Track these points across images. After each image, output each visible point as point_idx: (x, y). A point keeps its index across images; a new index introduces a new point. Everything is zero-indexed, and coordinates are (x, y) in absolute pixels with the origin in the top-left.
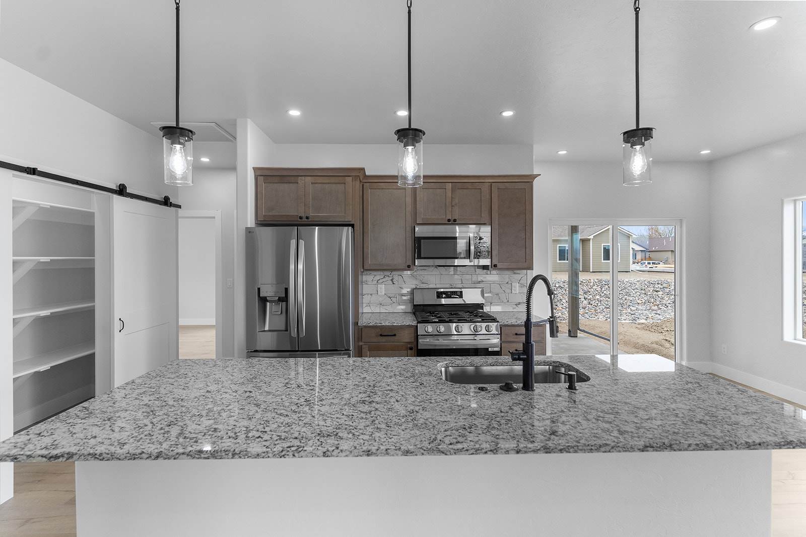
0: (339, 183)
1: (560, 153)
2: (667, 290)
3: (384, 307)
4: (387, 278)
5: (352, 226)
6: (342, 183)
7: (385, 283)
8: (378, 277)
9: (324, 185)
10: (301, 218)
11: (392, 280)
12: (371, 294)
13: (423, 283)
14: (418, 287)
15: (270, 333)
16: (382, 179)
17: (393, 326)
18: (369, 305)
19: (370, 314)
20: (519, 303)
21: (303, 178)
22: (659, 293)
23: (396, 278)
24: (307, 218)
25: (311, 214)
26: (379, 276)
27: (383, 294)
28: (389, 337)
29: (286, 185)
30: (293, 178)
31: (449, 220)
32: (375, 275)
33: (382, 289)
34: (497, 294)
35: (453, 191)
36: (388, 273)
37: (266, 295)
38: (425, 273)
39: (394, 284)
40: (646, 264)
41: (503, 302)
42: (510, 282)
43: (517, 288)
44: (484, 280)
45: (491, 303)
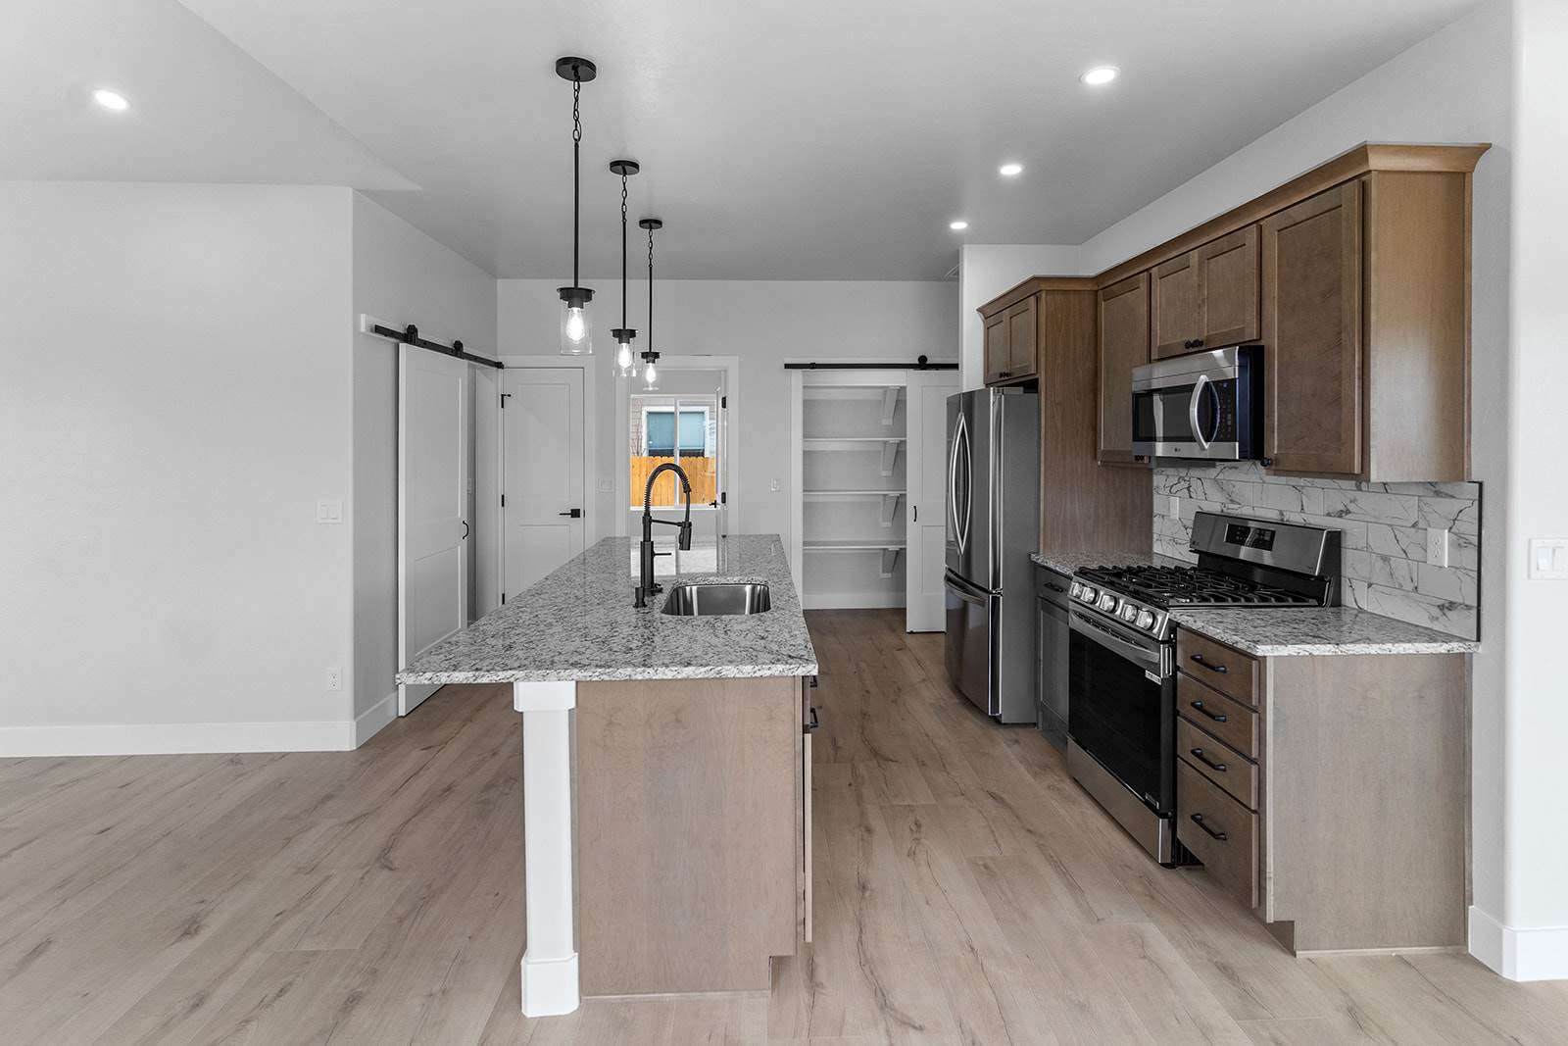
3: (1178, 547)
4: (1182, 484)
5: (1033, 383)
6: (1028, 309)
7: (1181, 493)
8: (1171, 482)
9: (1018, 317)
10: (1002, 376)
11: (1188, 488)
12: (1163, 517)
13: (1232, 501)
16: (1114, 276)
18: (1160, 538)
19: (1162, 559)
20: (1452, 606)
21: (1005, 312)
23: (1195, 484)
24: (1006, 374)
26: (1174, 475)
27: (1177, 517)
30: (1000, 315)
31: (1188, 345)
32: (1169, 476)
33: (1176, 506)
34: (1385, 559)
35: (1201, 267)
36: (1184, 472)
38: (1230, 477)
39: (1191, 497)
41: (1401, 587)
42: (1421, 524)
43: (1442, 548)
44: (1352, 507)
45: (1370, 586)
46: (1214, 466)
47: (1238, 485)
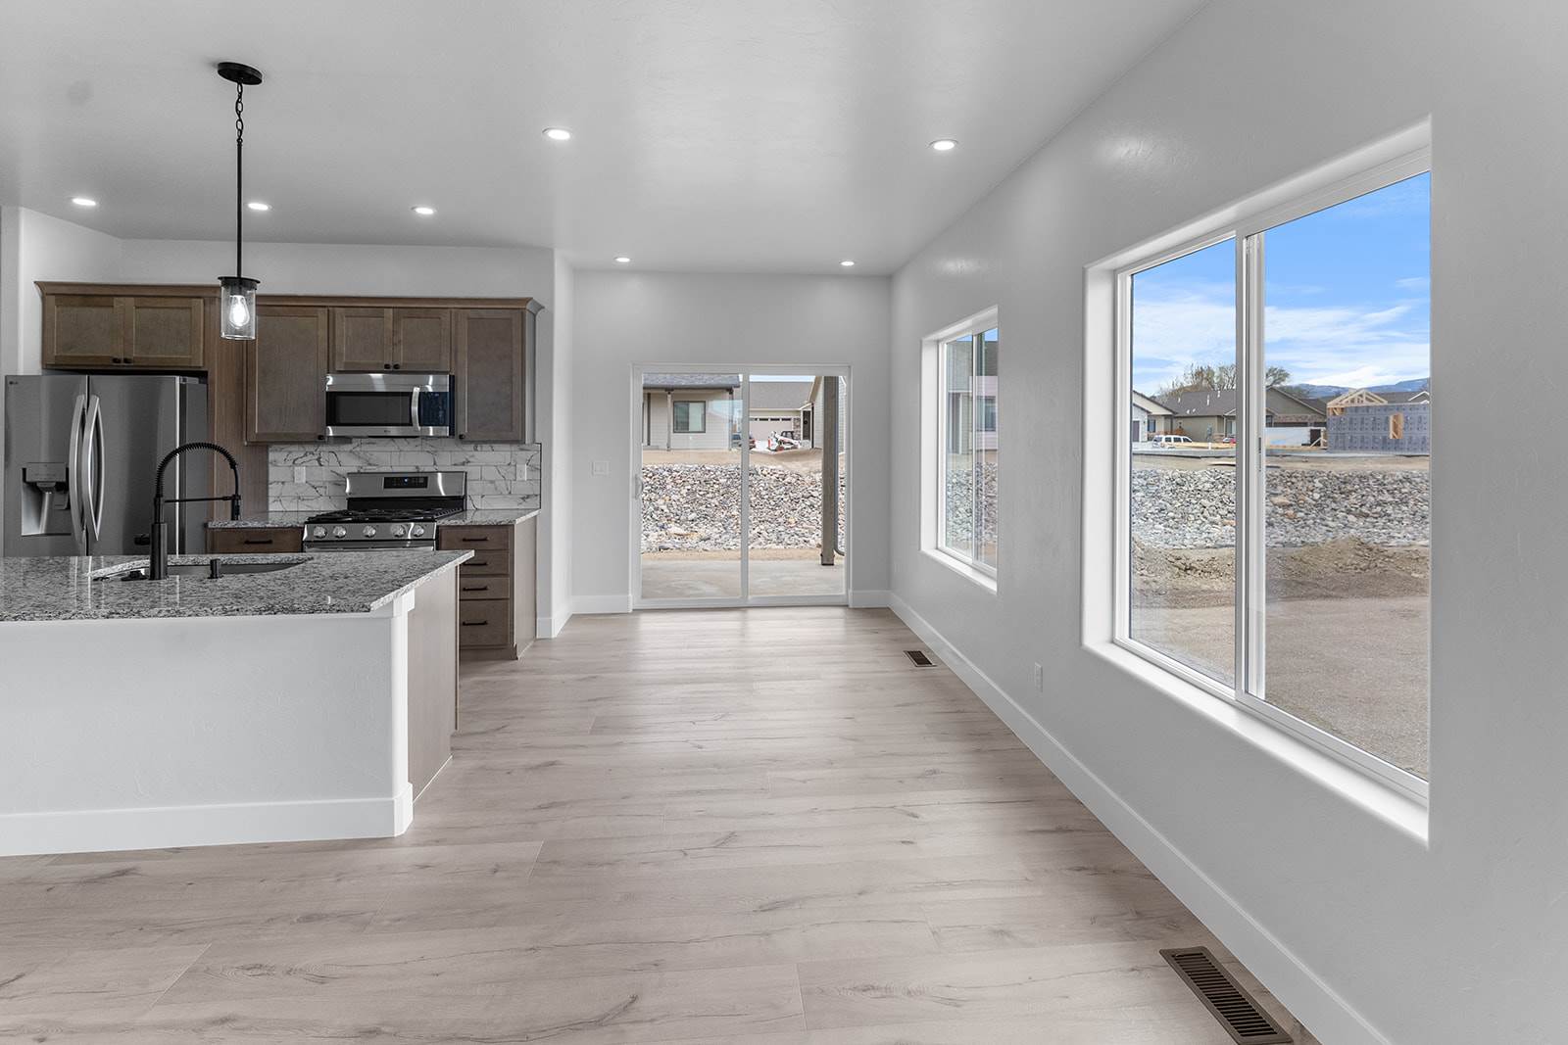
0: (182, 308)
1: (620, 260)
2: (1153, 489)
3: (305, 502)
4: (310, 457)
5: (202, 375)
6: (186, 308)
7: (308, 464)
8: (294, 456)
9: (157, 311)
10: (115, 360)
11: (318, 460)
12: (283, 483)
13: (370, 465)
14: (362, 471)
15: (48, 537)
16: (278, 301)
17: (266, 528)
18: (279, 499)
19: (281, 514)
20: (528, 497)
21: (122, 299)
22: (1138, 494)
23: (324, 457)
24: (126, 361)
25: (134, 354)
26: (296, 452)
27: (304, 481)
28: (261, 545)
29: (95, 310)
30: (104, 299)
31: (387, 366)
32: (290, 452)
33: (301, 474)
34: (492, 482)
35: (396, 321)
36: (310, 448)
37: (36, 480)
38: (375, 448)
39: (321, 465)
40: (1164, 440)
41: (501, 494)
42: (513, 464)
43: (524, 473)
44: (470, 460)
45: (483, 497)
46: (351, 443)
47: (375, 454)
